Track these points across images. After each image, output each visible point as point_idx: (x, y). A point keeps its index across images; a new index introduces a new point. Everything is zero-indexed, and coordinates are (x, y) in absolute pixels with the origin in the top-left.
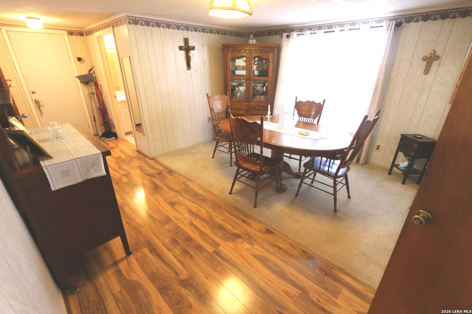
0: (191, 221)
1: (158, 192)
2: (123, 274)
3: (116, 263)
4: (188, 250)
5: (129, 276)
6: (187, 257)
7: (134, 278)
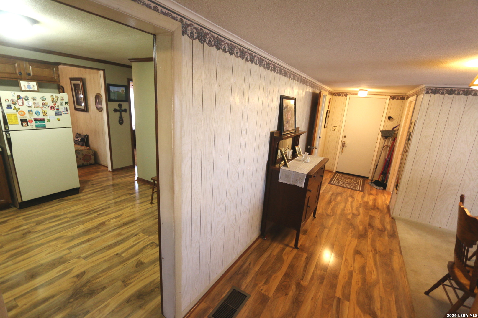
0: (354, 272)
1: (359, 238)
2: (283, 252)
3: (287, 245)
4: (325, 279)
5: (285, 254)
6: (320, 280)
7: (285, 258)
